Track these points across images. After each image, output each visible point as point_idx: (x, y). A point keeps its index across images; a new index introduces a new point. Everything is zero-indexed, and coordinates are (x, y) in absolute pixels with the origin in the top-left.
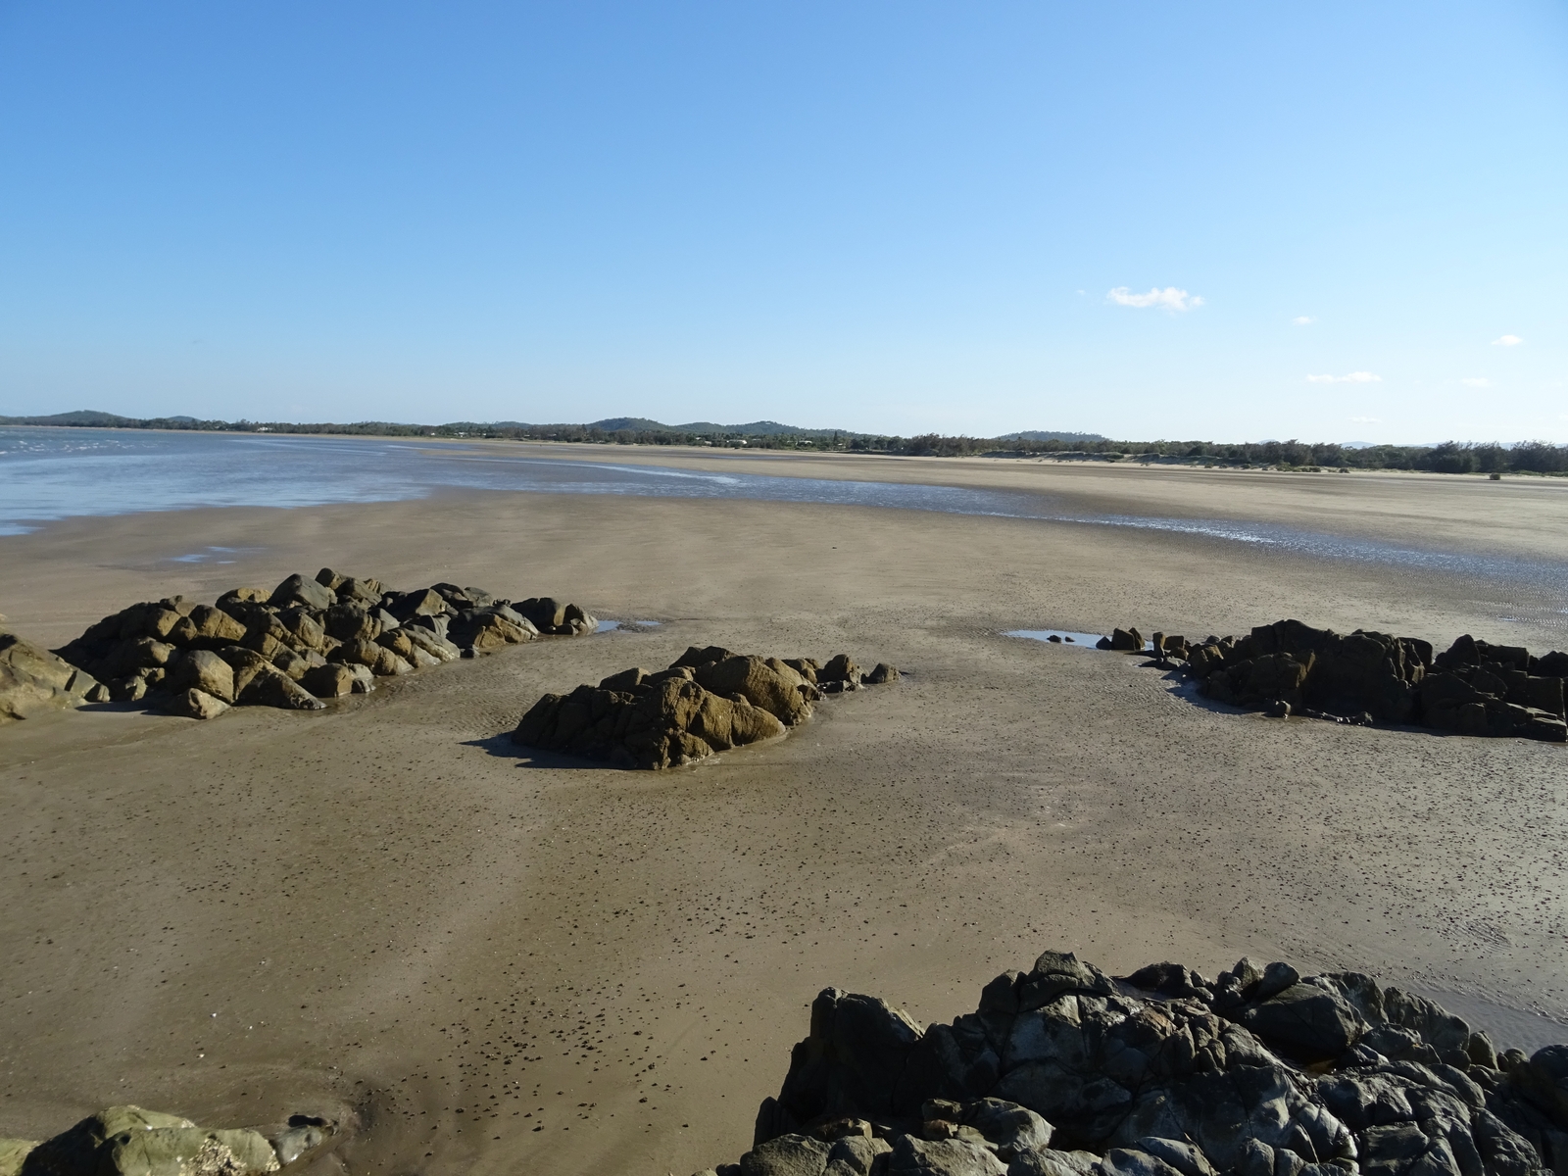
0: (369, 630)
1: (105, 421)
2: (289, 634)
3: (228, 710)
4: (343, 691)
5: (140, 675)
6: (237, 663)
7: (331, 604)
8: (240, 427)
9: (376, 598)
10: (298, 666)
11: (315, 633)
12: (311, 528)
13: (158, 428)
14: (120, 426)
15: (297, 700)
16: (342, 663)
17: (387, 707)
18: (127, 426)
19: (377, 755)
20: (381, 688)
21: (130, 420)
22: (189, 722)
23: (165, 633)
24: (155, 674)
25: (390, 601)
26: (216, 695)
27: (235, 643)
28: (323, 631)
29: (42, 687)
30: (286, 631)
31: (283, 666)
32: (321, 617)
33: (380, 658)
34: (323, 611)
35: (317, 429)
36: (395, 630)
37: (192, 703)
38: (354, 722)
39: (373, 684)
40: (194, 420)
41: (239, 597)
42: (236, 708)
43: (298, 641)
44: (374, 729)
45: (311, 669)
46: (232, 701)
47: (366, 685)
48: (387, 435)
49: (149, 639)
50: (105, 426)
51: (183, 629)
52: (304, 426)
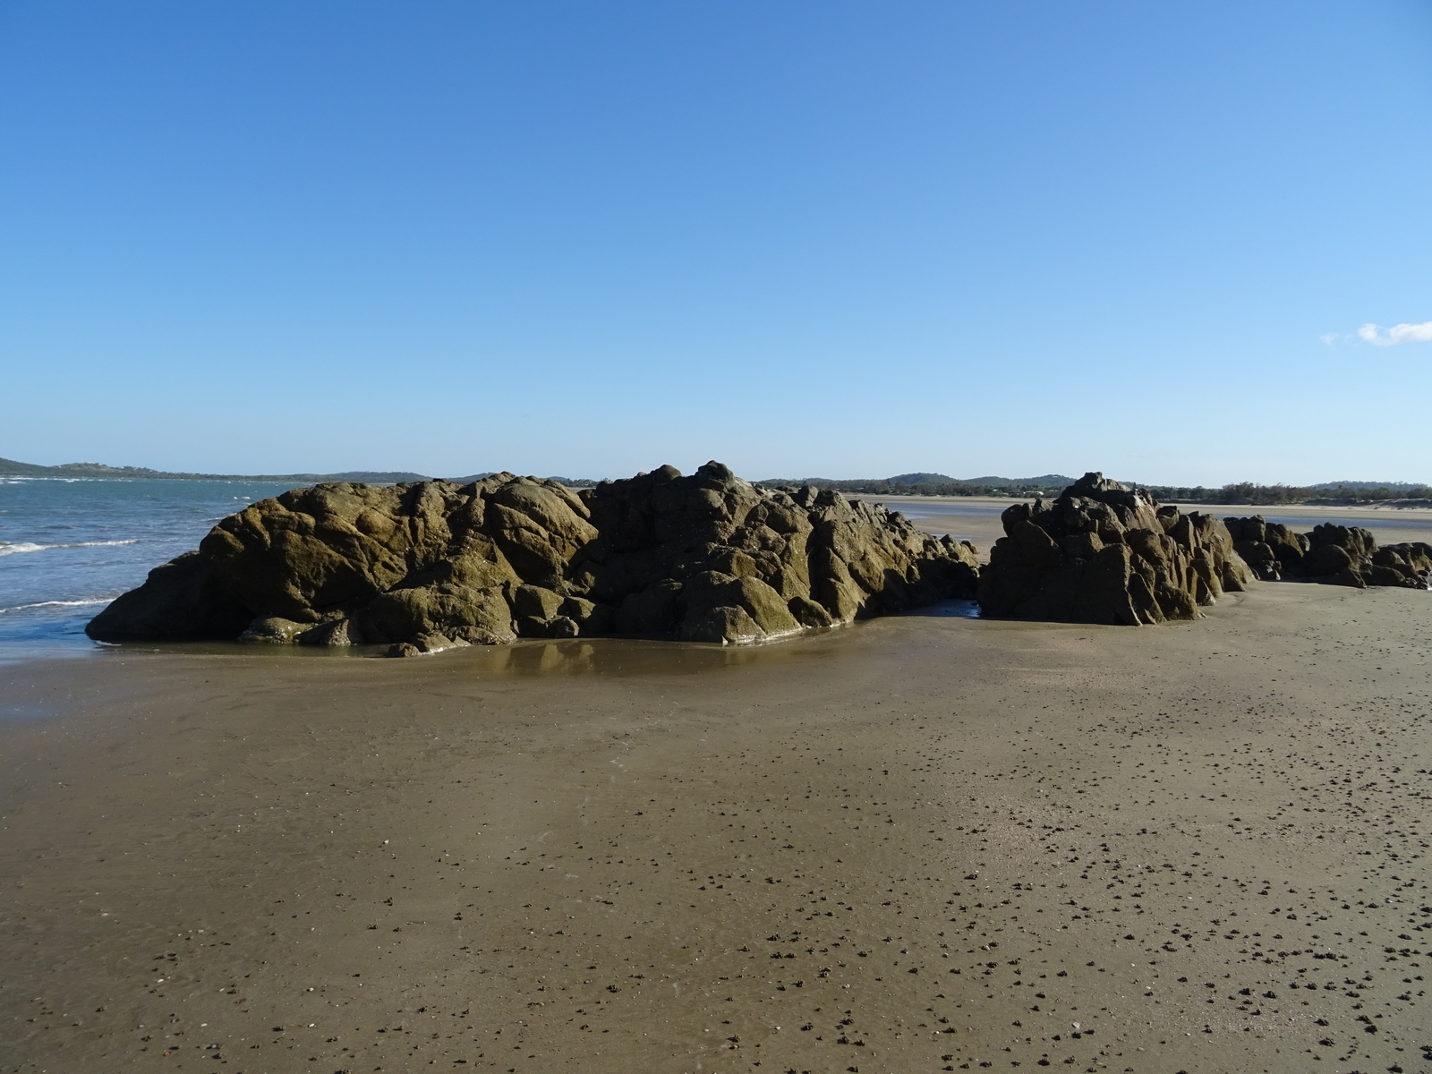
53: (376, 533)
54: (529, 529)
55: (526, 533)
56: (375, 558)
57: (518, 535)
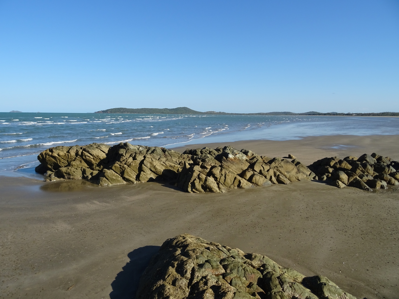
0: (387, 171)
1: (316, 114)
2: (364, 170)
3: (346, 187)
4: (378, 187)
5: (325, 175)
6: (349, 175)
7: (375, 163)
8: (348, 114)
9: (388, 162)
10: (365, 178)
11: (371, 170)
12: (368, 141)
13: (328, 115)
14: (319, 115)
15: (365, 188)
16: (378, 179)
17: (392, 194)
18: (321, 115)
19: (388, 207)
20: (389, 188)
21: (321, 113)
22: (336, 188)
23: (332, 165)
24: (328, 175)
25: (393, 164)
26: (343, 183)
27: (348, 170)
28: (373, 170)
29: (304, 174)
30: (363, 169)
31: (361, 178)
32: (373, 166)
33: (390, 180)
34: (373, 165)
35: (369, 114)
36: (395, 172)
37: (337, 184)
38: (381, 196)
39: (387, 187)
40: (336, 113)
41: (349, 158)
42: (348, 187)
43: (366, 172)
44: (388, 200)
45: (369, 180)
46: (347, 185)
47: (385, 187)
48: (391, 116)
49: (328, 166)
50: (316, 115)
51: (336, 165)
52: (366, 114)
53: (61, 156)
54: (88, 156)
55: (87, 157)
56: (60, 161)
57: (86, 158)
